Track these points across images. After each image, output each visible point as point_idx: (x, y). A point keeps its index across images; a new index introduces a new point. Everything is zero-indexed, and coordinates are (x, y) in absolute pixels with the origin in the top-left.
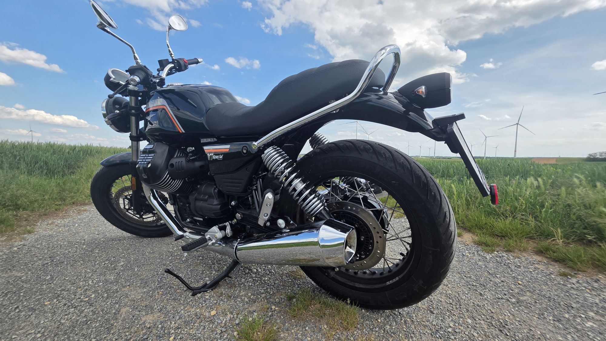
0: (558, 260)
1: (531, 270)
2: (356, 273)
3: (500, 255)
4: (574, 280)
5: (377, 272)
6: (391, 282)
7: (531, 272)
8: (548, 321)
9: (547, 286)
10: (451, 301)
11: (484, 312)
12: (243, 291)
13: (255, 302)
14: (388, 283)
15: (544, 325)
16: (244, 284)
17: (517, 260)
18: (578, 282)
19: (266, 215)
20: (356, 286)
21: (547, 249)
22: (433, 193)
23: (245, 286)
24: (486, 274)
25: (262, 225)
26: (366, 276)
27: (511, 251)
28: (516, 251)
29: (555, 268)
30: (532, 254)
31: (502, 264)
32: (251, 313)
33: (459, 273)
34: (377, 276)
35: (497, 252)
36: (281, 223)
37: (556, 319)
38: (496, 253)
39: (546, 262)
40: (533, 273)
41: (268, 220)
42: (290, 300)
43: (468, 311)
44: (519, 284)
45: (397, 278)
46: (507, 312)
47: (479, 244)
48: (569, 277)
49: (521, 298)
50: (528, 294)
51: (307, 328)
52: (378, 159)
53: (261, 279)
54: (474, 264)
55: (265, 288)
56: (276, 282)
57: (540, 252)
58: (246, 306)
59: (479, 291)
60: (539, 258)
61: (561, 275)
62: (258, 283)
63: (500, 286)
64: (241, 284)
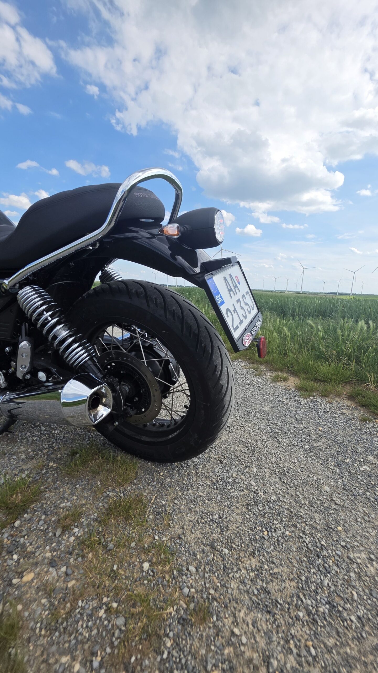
0: (363, 406)
1: (337, 416)
2: (145, 426)
3: (315, 400)
4: (371, 425)
5: (166, 424)
6: (173, 435)
7: (336, 417)
8: (329, 466)
9: (344, 432)
10: (246, 449)
11: (273, 460)
12: (24, 447)
13: (33, 459)
14: (170, 437)
15: (324, 470)
16: (27, 439)
17: (328, 405)
18: (373, 427)
19: (23, 367)
20: (142, 439)
21: (358, 395)
22: (203, 345)
23: (28, 441)
24: (293, 420)
25: (21, 378)
26: (154, 429)
27: (326, 396)
28: (331, 396)
29: (360, 413)
30: (344, 399)
31: (313, 410)
32: (22, 471)
33: (267, 420)
34: (165, 429)
35: (314, 397)
36: (42, 376)
37: (336, 465)
38: (312, 398)
39: (354, 407)
40: (337, 418)
41: (27, 373)
42: (73, 455)
43: (258, 459)
44: (319, 430)
45: (178, 432)
46: (296, 459)
47: (299, 388)
48: (368, 422)
49: (315, 444)
50: (324, 440)
51: (77, 486)
52: (148, 306)
53: (50, 432)
54: (286, 410)
55: (51, 443)
56: (66, 435)
57: (351, 397)
58: (21, 464)
59: (278, 438)
60: (348, 403)
61: (361, 420)
62: (45, 437)
63: (300, 433)
64: (24, 439)
